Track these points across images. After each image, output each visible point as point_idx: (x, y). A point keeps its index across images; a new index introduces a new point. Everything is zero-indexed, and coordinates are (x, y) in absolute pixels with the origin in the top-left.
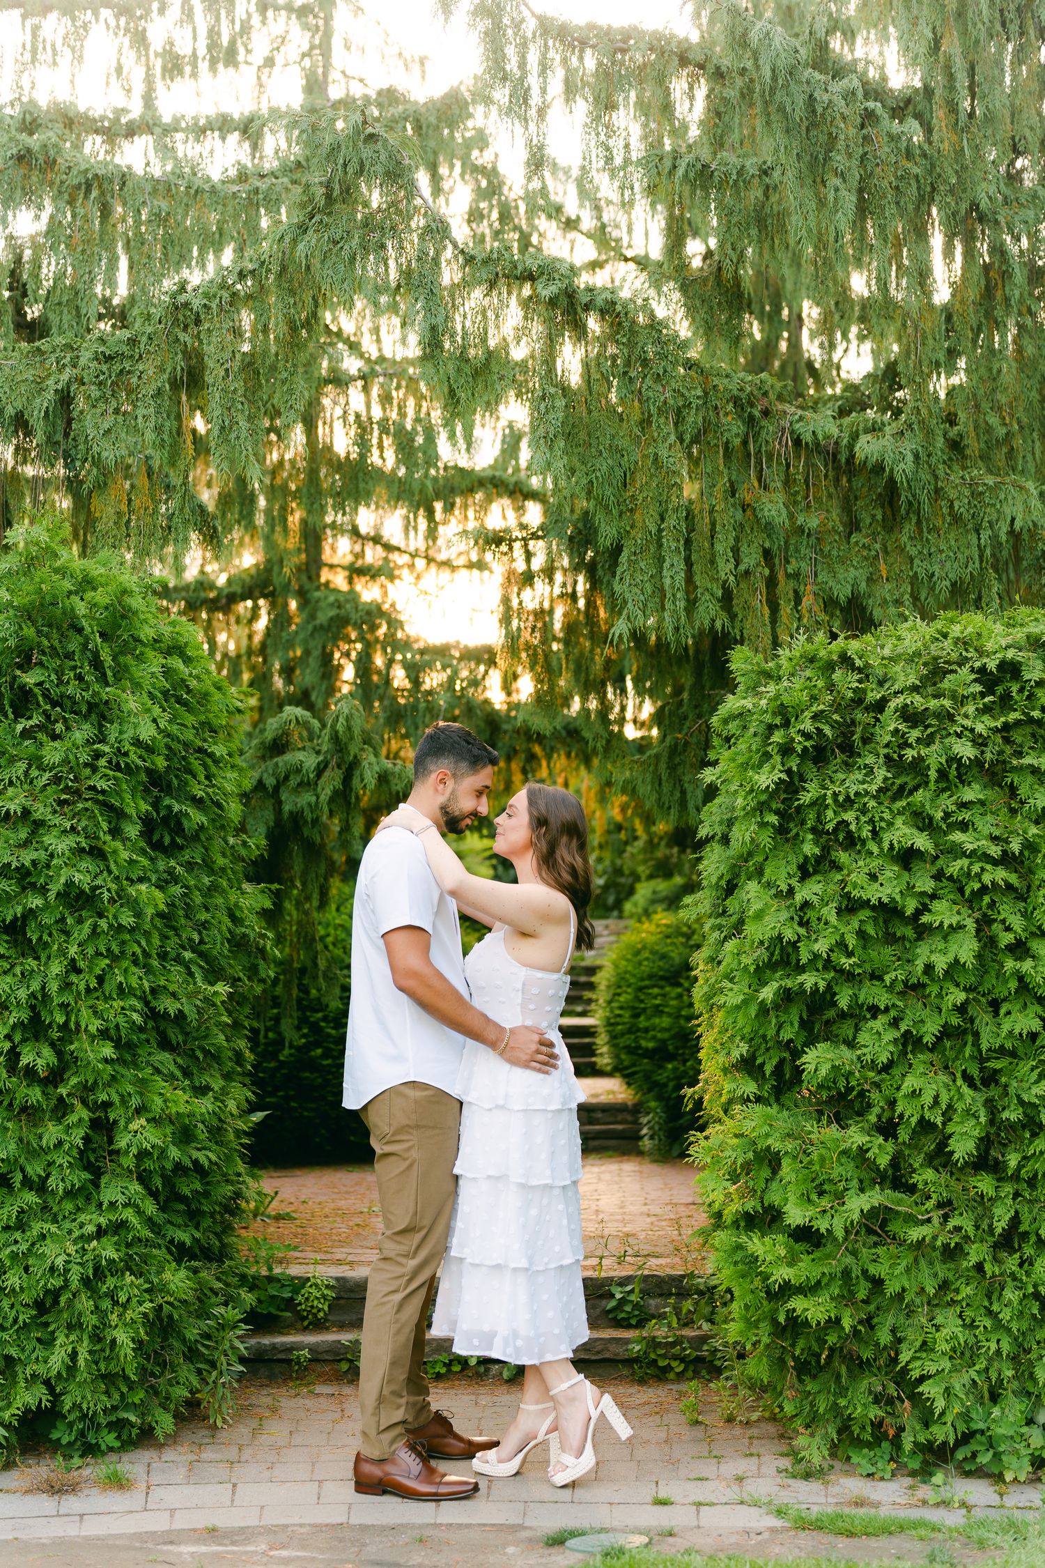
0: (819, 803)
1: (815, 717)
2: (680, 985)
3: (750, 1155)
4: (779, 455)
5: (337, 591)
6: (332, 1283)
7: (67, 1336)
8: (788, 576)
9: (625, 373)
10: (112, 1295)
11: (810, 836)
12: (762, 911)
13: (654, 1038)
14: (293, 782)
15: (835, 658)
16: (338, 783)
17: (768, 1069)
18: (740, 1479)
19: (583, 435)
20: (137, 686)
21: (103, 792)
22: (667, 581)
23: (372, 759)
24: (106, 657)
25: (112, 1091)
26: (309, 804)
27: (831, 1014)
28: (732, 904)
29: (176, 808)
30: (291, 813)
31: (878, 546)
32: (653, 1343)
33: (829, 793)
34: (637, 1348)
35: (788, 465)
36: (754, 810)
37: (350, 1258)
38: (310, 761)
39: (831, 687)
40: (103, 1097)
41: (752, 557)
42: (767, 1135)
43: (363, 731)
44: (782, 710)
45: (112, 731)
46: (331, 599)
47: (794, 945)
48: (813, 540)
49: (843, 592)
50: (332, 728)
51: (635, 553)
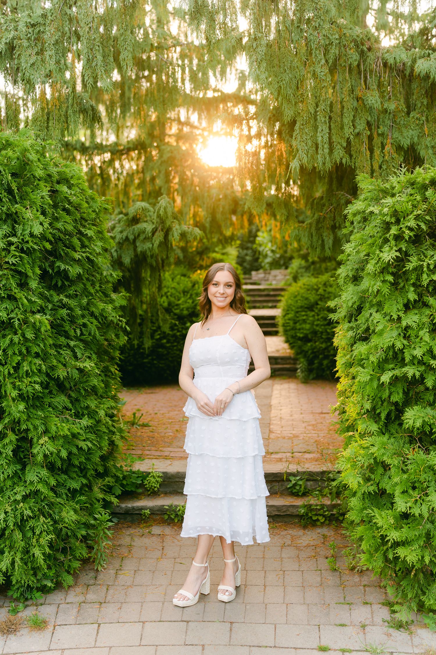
0: (419, 269)
1: (417, 218)
2: (313, 311)
3: (372, 461)
4: (376, 71)
5: (172, 146)
6: (161, 475)
7: (9, 552)
8: (379, 135)
9: (298, 27)
10: (33, 529)
11: (412, 289)
12: (382, 330)
13: (302, 333)
14: (142, 237)
15: (427, 182)
16: (162, 238)
17: (383, 416)
18: (364, 627)
19: (276, 62)
20: (33, 203)
21: (13, 264)
22: (320, 139)
23: (177, 227)
24: (14, 186)
25: (29, 424)
26: (149, 248)
27: (421, 388)
28: (361, 319)
29: (63, 267)
30: (141, 252)
31: (424, 118)
32: (309, 507)
33: (425, 264)
34: (303, 511)
35: (380, 77)
36: (380, 273)
37: (172, 454)
38: (149, 227)
39: (425, 199)
40: (24, 427)
41: (361, 126)
42: (383, 454)
43: (173, 213)
44: (395, 214)
45: (19, 229)
46: (169, 149)
47: (402, 351)
48: (391, 115)
49: (406, 143)
50: (158, 212)
51: (303, 125)
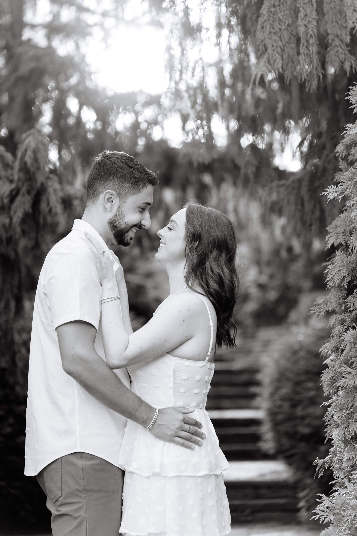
5: (36, 47)
16: (28, 207)
22: (302, 30)
23: (57, 186)
26: (3, 225)
38: (4, 189)
50: (22, 158)
51: (274, 6)
